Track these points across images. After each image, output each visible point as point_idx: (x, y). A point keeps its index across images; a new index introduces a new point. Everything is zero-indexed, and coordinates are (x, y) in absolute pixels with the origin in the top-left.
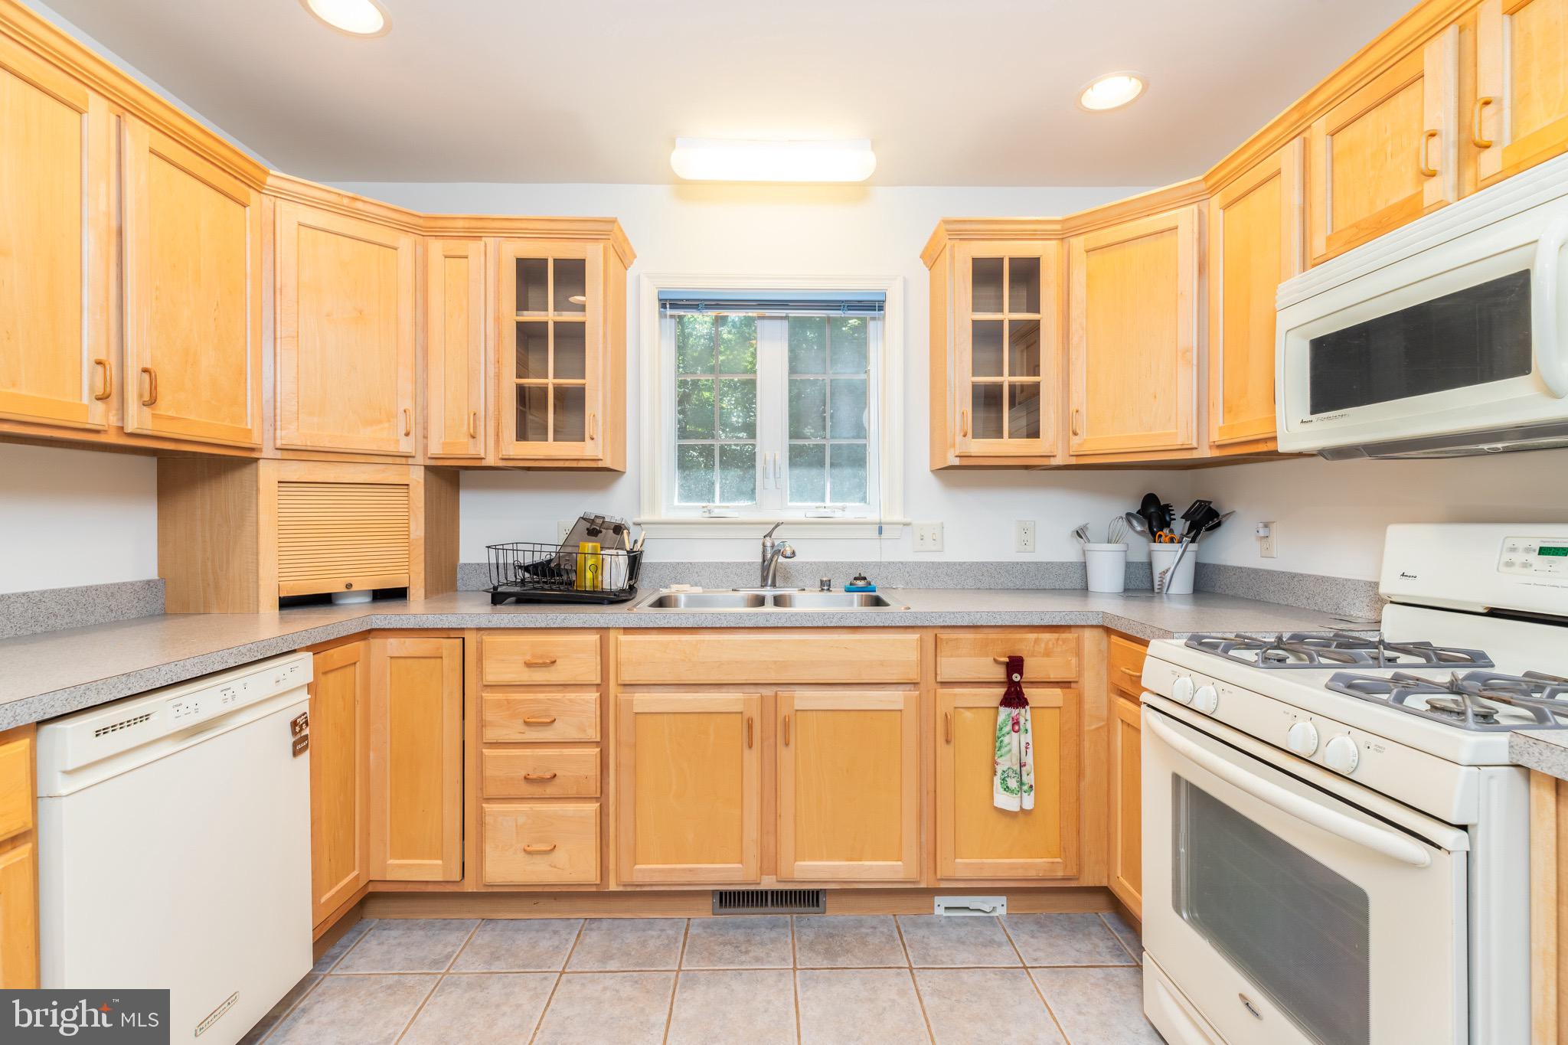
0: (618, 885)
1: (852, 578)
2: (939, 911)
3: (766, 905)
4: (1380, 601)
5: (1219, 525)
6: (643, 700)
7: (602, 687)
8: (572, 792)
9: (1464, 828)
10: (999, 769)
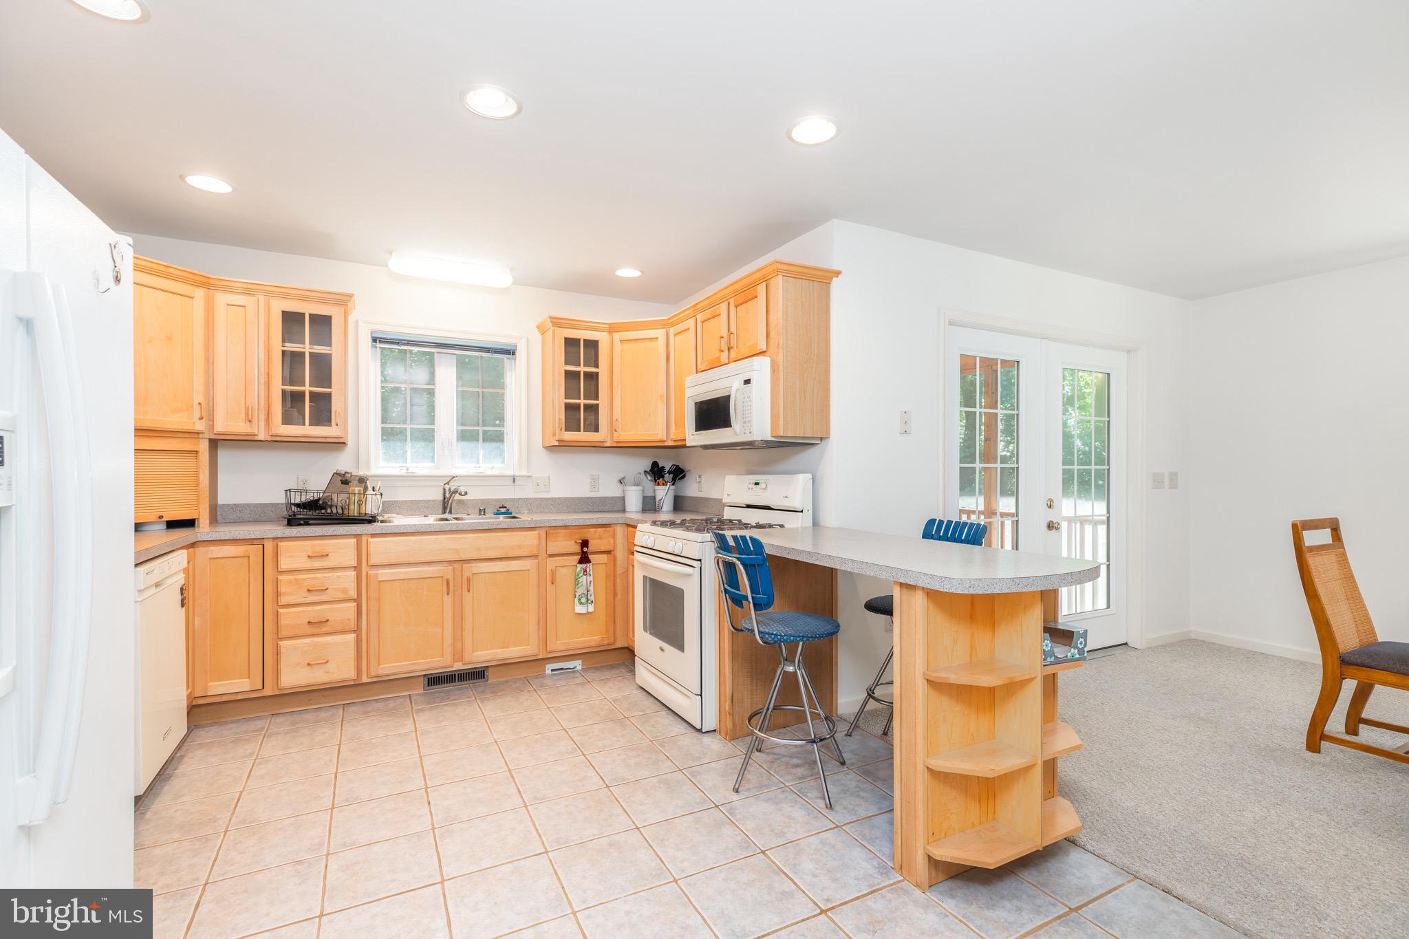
0: (368, 678)
1: (498, 507)
2: (548, 672)
3: (455, 682)
4: (724, 505)
5: (684, 476)
6: (383, 574)
7: (357, 568)
8: (339, 629)
9: (700, 560)
10: (577, 594)
